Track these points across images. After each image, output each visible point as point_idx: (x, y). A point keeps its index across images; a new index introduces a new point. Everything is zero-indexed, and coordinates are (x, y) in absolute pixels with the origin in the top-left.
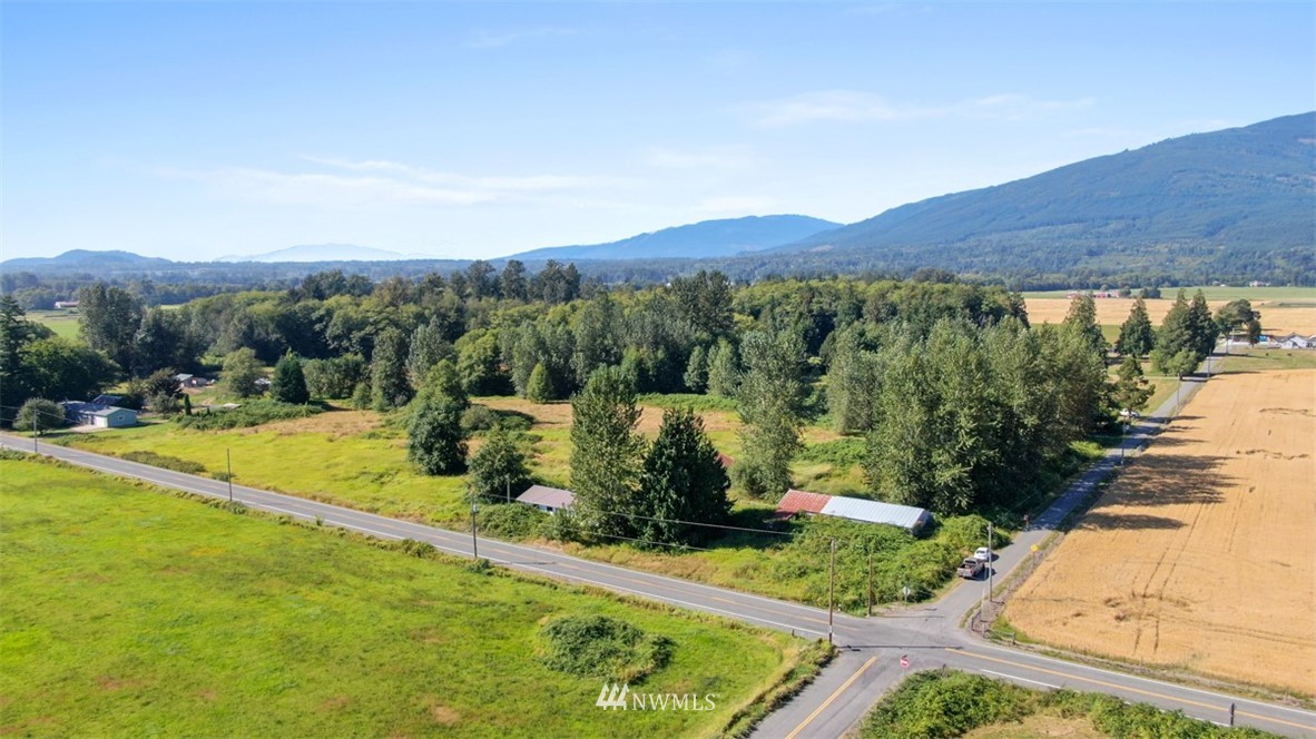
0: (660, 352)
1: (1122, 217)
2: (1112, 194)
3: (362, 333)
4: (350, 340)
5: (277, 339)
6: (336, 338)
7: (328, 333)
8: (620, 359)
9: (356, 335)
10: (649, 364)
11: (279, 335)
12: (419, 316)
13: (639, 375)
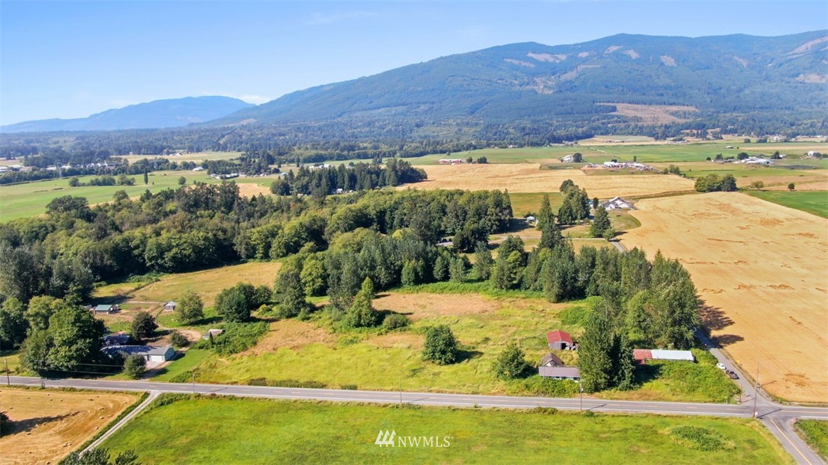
0: (421, 261)
1: (426, 102)
2: (419, 88)
3: (172, 253)
4: (163, 259)
5: (111, 264)
7: (147, 255)
8: (402, 267)
9: (168, 255)
10: (419, 269)
11: (111, 261)
12: (206, 239)
13: (415, 276)
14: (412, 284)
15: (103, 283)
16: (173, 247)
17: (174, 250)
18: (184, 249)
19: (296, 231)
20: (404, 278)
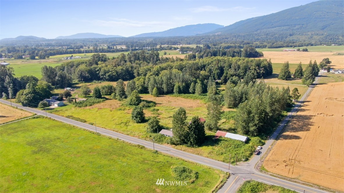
0: (184, 84)
1: (299, 24)
2: (297, 18)
3: (108, 74)
4: (106, 76)
5: (88, 76)
6: (102, 75)
7: (100, 74)
8: (174, 86)
9: (107, 74)
10: (181, 87)
11: (88, 75)
12: (122, 69)
13: (179, 90)
14: (177, 93)
15: (84, 82)
16: (110, 71)
17: (110, 73)
18: (113, 73)
19: (158, 70)
20: (175, 91)
